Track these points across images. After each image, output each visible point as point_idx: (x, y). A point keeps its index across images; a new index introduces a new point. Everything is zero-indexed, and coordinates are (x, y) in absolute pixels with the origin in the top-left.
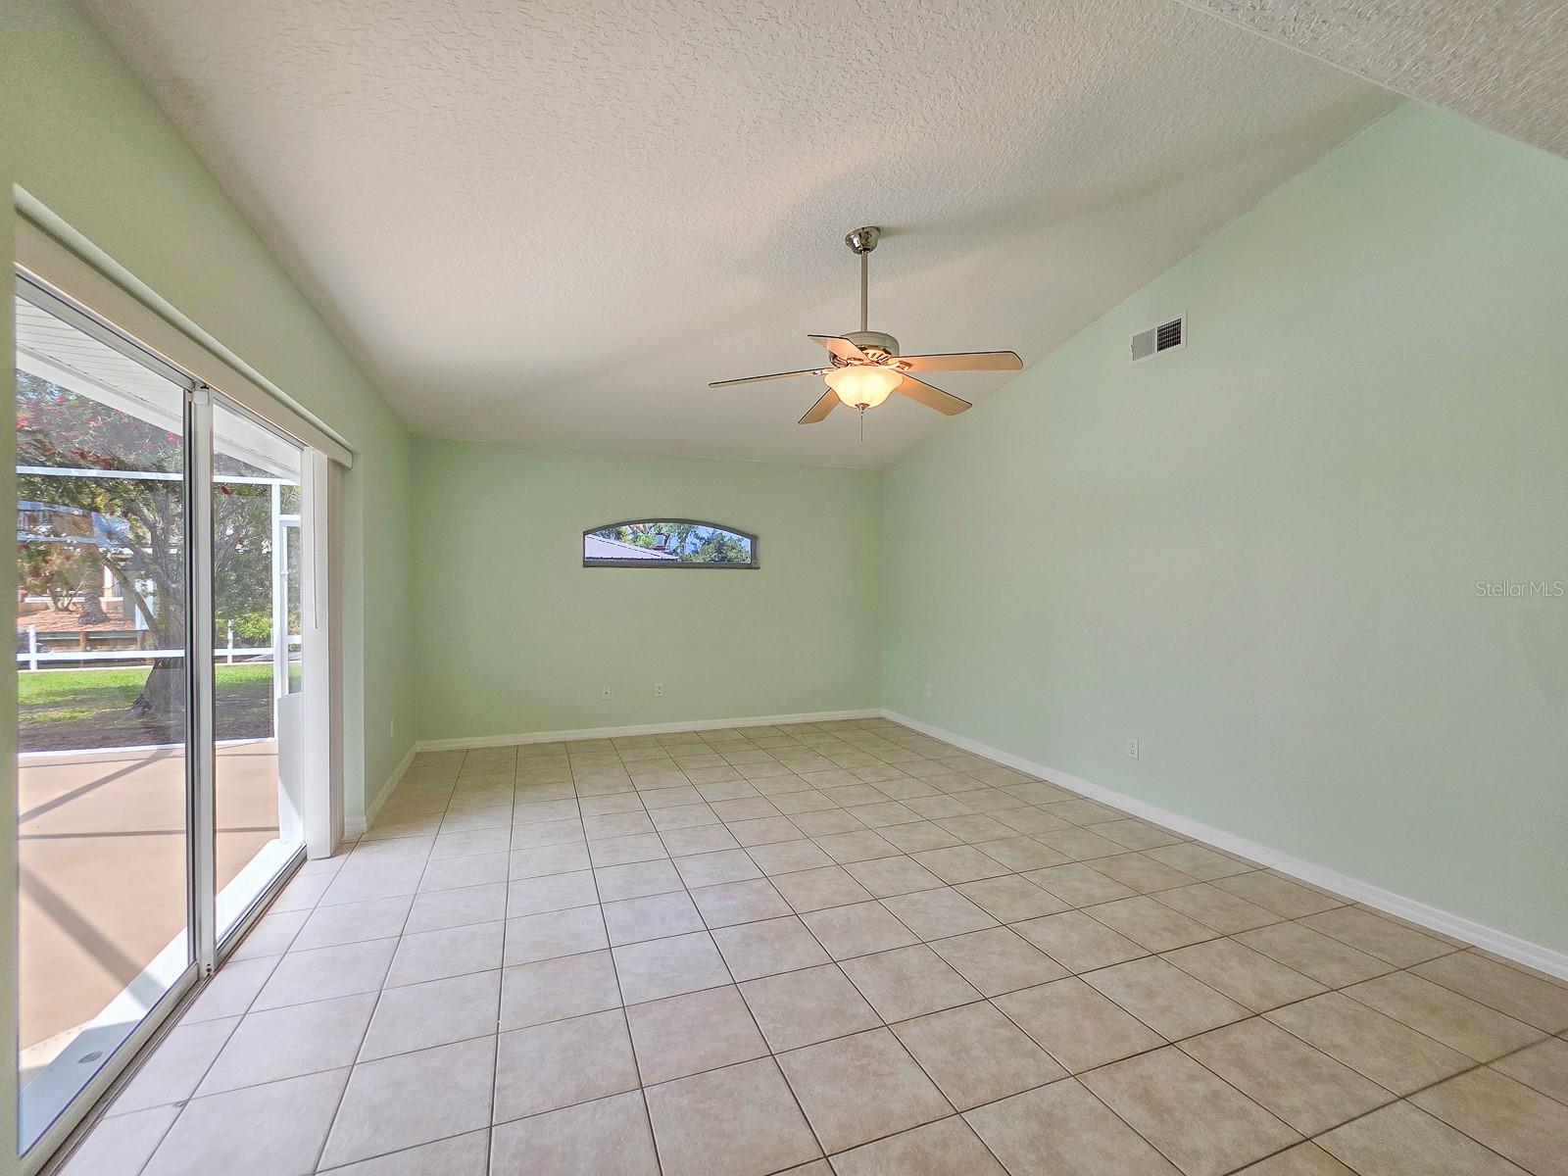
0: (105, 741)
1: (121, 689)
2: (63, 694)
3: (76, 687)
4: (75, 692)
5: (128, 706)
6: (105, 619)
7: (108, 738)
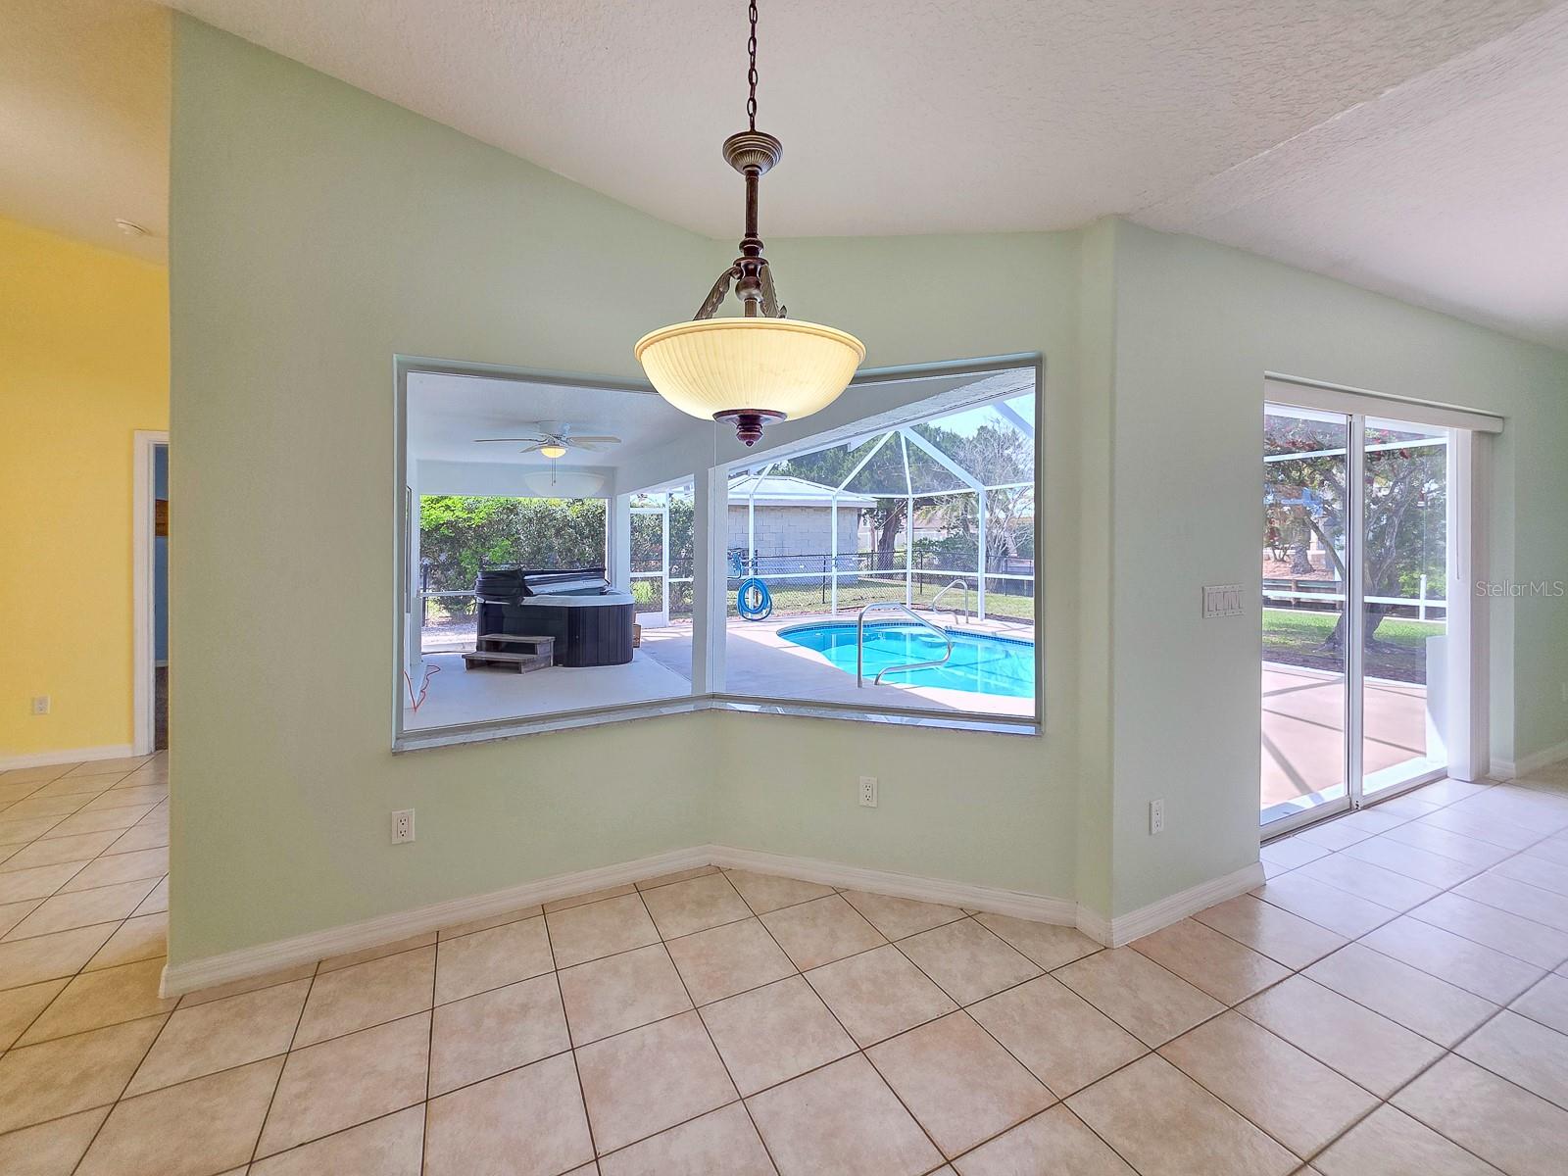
0: (1305, 663)
1: (1319, 628)
2: (1279, 626)
3: (1288, 622)
4: (1287, 626)
5: (1323, 641)
6: (1312, 570)
7: (1308, 661)
